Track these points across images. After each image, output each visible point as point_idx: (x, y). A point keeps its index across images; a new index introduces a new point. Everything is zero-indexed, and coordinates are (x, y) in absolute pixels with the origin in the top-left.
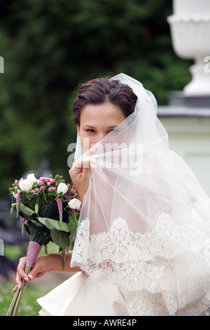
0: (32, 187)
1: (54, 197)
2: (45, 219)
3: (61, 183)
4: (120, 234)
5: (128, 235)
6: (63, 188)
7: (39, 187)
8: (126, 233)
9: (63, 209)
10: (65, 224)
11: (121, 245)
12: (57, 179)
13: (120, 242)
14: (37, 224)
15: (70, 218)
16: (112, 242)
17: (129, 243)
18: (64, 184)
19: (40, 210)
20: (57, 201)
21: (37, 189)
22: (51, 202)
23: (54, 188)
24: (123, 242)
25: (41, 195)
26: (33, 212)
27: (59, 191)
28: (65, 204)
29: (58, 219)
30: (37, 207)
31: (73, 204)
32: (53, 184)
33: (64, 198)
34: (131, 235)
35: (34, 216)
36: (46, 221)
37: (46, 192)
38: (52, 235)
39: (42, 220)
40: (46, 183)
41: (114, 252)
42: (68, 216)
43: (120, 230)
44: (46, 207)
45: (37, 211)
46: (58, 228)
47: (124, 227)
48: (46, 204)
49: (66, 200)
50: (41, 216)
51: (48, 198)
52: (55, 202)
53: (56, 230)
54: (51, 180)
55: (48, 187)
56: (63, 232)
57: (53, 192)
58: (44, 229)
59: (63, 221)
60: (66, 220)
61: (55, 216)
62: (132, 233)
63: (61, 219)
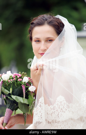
0: (9, 78)
1: (21, 84)
2: (15, 96)
3: (25, 77)
4: (61, 105)
5: (66, 105)
6: (26, 79)
7: (13, 78)
8: (64, 104)
9: (26, 91)
10: (26, 100)
11: (62, 111)
12: (23, 75)
13: (62, 109)
14: (11, 99)
15: (29, 96)
16: (57, 109)
17: (66, 110)
18: (27, 77)
19: (13, 92)
20: (23, 87)
21: (12, 80)
22: (19, 87)
23: (21, 79)
24: (63, 109)
25: (13, 83)
26: (9, 92)
27: (23, 81)
28: (27, 89)
29: (23, 97)
30: (11, 90)
31: (31, 89)
32: (21, 77)
33: (26, 85)
34: (67, 105)
35: (10, 94)
36: (16, 98)
37: (17, 81)
38: (19, 106)
39: (14, 97)
40: (17, 76)
41: (58, 114)
42: (28, 95)
43: (61, 102)
44: (16, 90)
45: (11, 92)
46: (22, 102)
47: (63, 101)
48: (16, 88)
49: (27, 87)
50: (13, 95)
51: (17, 85)
52: (21, 87)
53: (21, 102)
54: (20, 75)
55: (18, 79)
56: (25, 104)
57: (21, 81)
58: (15, 102)
59: (25, 98)
60: (27, 97)
61: (21, 95)
62: (68, 104)
63: (24, 96)
